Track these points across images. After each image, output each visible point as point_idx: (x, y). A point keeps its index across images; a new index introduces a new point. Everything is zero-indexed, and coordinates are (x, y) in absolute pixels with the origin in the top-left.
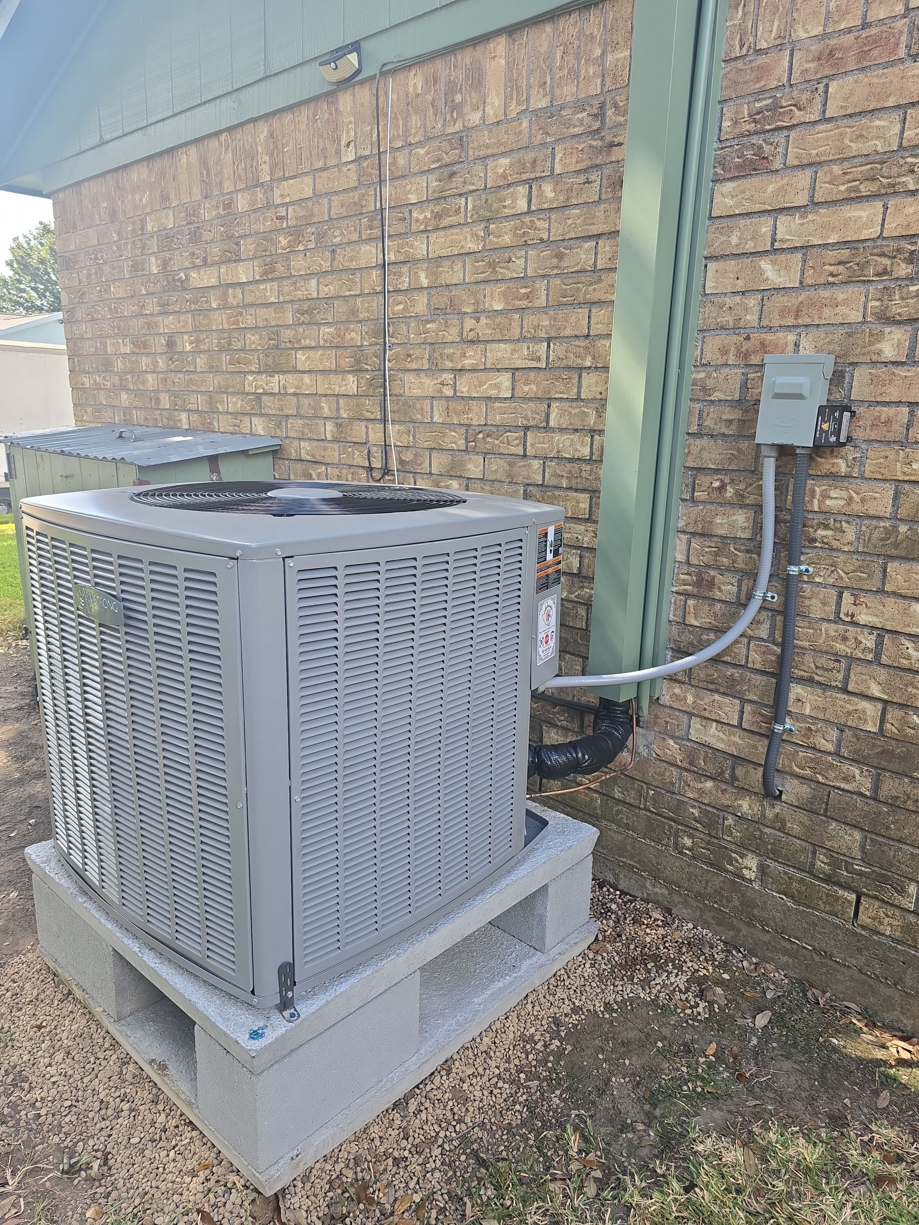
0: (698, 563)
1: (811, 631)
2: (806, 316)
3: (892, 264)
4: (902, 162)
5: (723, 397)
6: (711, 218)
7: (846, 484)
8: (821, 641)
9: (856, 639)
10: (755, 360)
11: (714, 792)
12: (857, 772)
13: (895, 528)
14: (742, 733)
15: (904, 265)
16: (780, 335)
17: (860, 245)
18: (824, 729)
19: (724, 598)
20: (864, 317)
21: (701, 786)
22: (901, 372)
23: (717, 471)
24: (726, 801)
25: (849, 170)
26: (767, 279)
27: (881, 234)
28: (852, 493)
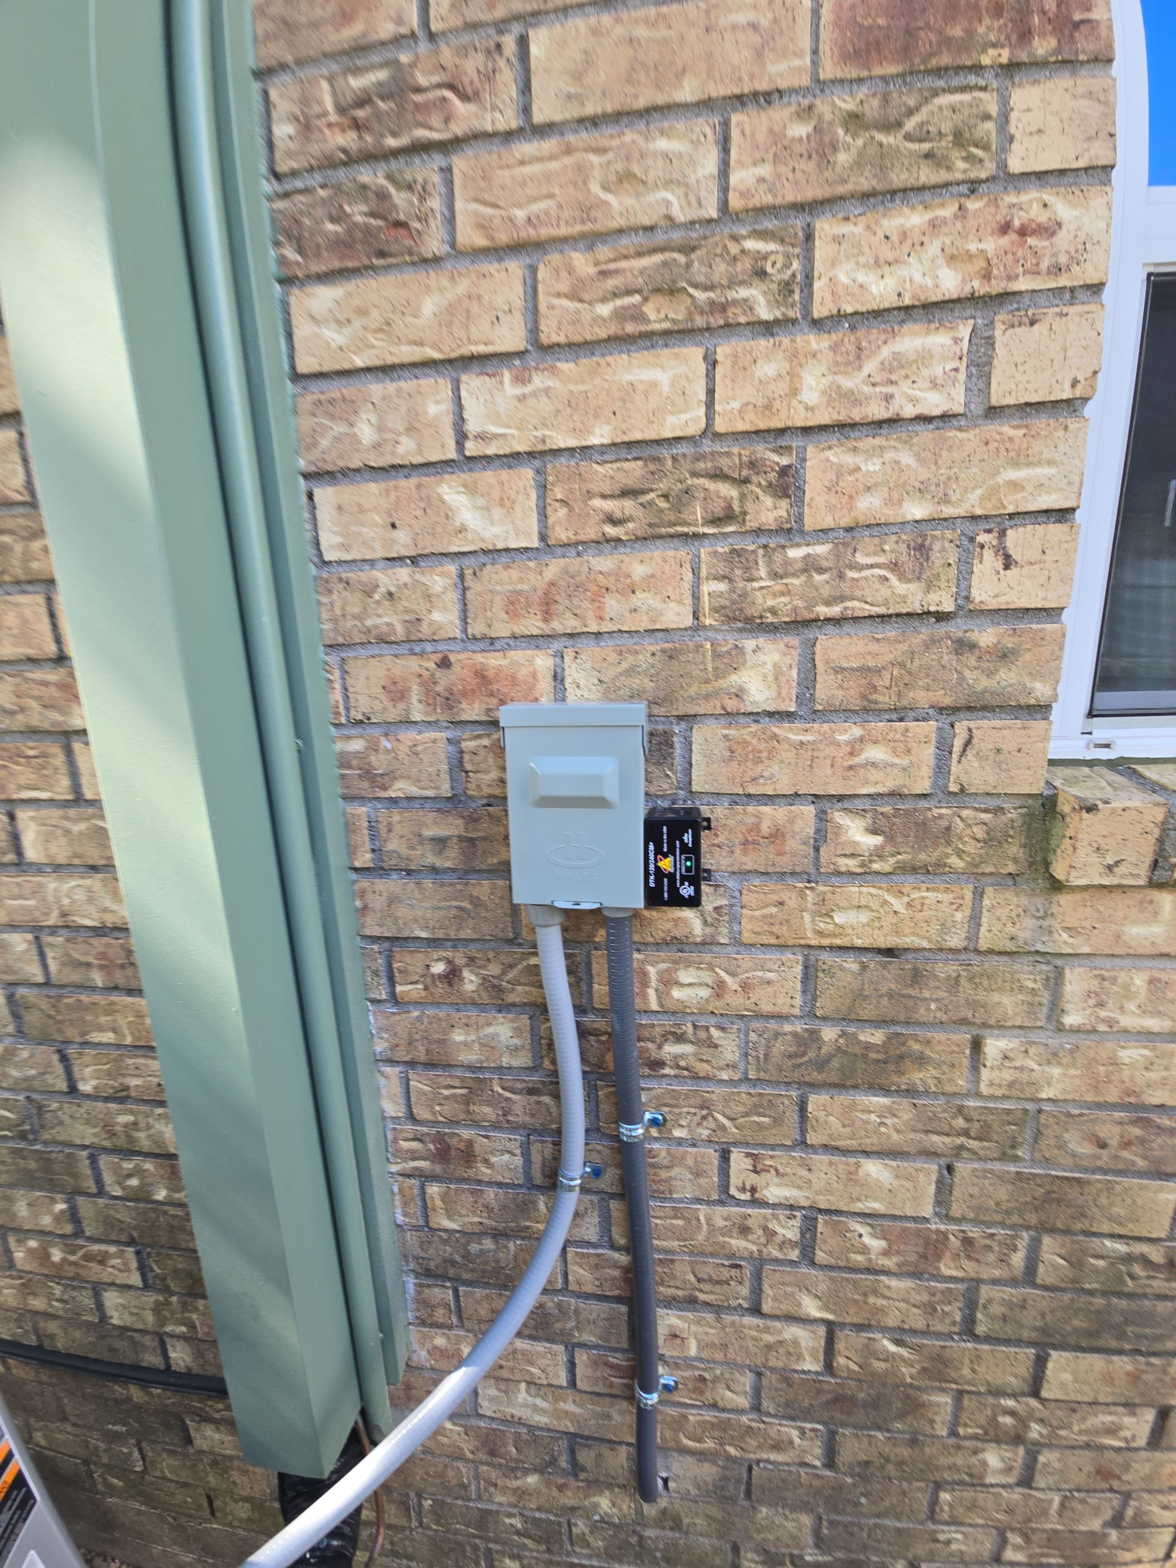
0: (431, 1118)
1: (680, 1222)
2: (568, 615)
3: (742, 497)
4: (734, 249)
5: (414, 791)
6: (297, 377)
7: (707, 957)
8: (701, 1237)
9: (765, 1229)
10: (472, 711)
11: (544, 1490)
12: (795, 1434)
13: (814, 1034)
14: (578, 1397)
15: (768, 501)
16: (517, 655)
17: (665, 453)
18: (727, 1376)
19: (499, 1179)
20: (696, 616)
21: (516, 1483)
22: (790, 732)
23: (434, 943)
24: (569, 1499)
25: (612, 266)
26: (462, 530)
27: (708, 425)
28: (722, 974)
